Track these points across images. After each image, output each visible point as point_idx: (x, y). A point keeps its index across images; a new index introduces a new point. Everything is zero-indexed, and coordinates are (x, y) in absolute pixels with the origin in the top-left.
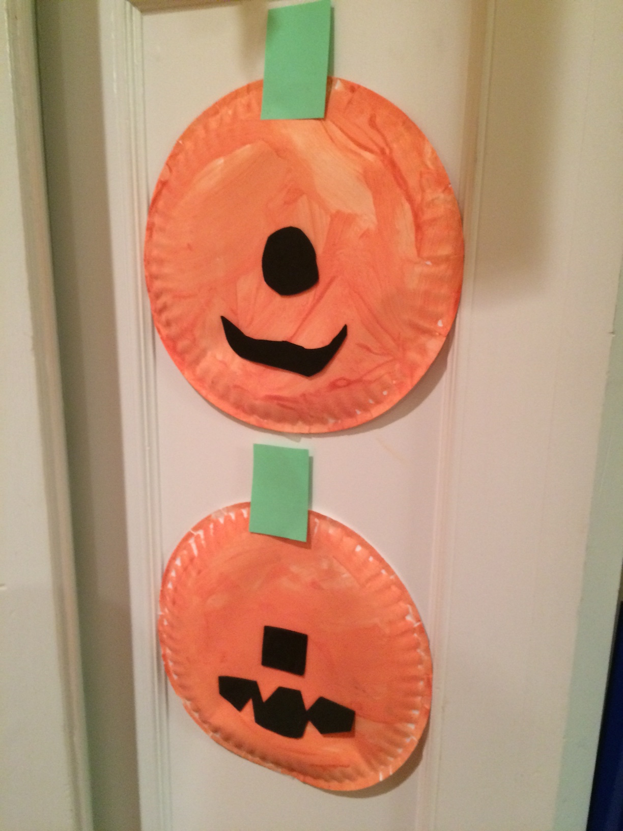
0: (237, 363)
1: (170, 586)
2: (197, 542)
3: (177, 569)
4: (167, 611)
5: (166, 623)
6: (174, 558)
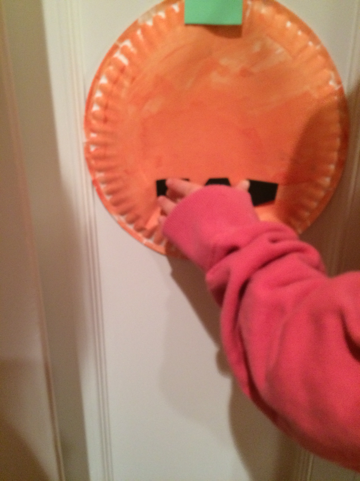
1: (96, 108)
2: (125, 52)
3: (103, 89)
4: (93, 135)
5: (93, 149)
6: (97, 77)
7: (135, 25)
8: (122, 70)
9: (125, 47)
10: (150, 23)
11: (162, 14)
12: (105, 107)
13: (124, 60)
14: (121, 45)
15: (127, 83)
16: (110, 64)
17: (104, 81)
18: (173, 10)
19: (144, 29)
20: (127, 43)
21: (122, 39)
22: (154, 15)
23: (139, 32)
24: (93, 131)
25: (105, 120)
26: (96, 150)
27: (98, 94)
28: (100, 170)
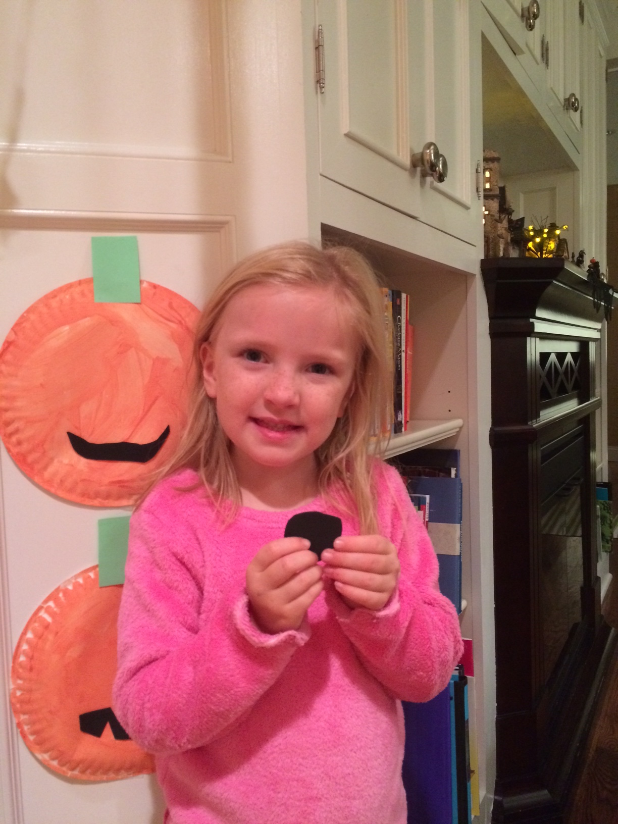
0: (83, 463)
1: (22, 658)
2: (49, 611)
3: (29, 642)
4: (20, 682)
5: (18, 693)
6: (24, 633)
7: (58, 590)
8: (47, 627)
9: (49, 607)
10: (70, 587)
11: (81, 580)
12: (31, 658)
13: (49, 619)
14: (45, 606)
15: (51, 637)
16: (35, 622)
17: (30, 635)
18: (89, 577)
19: (66, 592)
20: (51, 604)
21: (46, 601)
22: (73, 581)
23: (61, 595)
24: (19, 678)
25: (31, 669)
26: (22, 694)
27: (25, 647)
28: (24, 713)
